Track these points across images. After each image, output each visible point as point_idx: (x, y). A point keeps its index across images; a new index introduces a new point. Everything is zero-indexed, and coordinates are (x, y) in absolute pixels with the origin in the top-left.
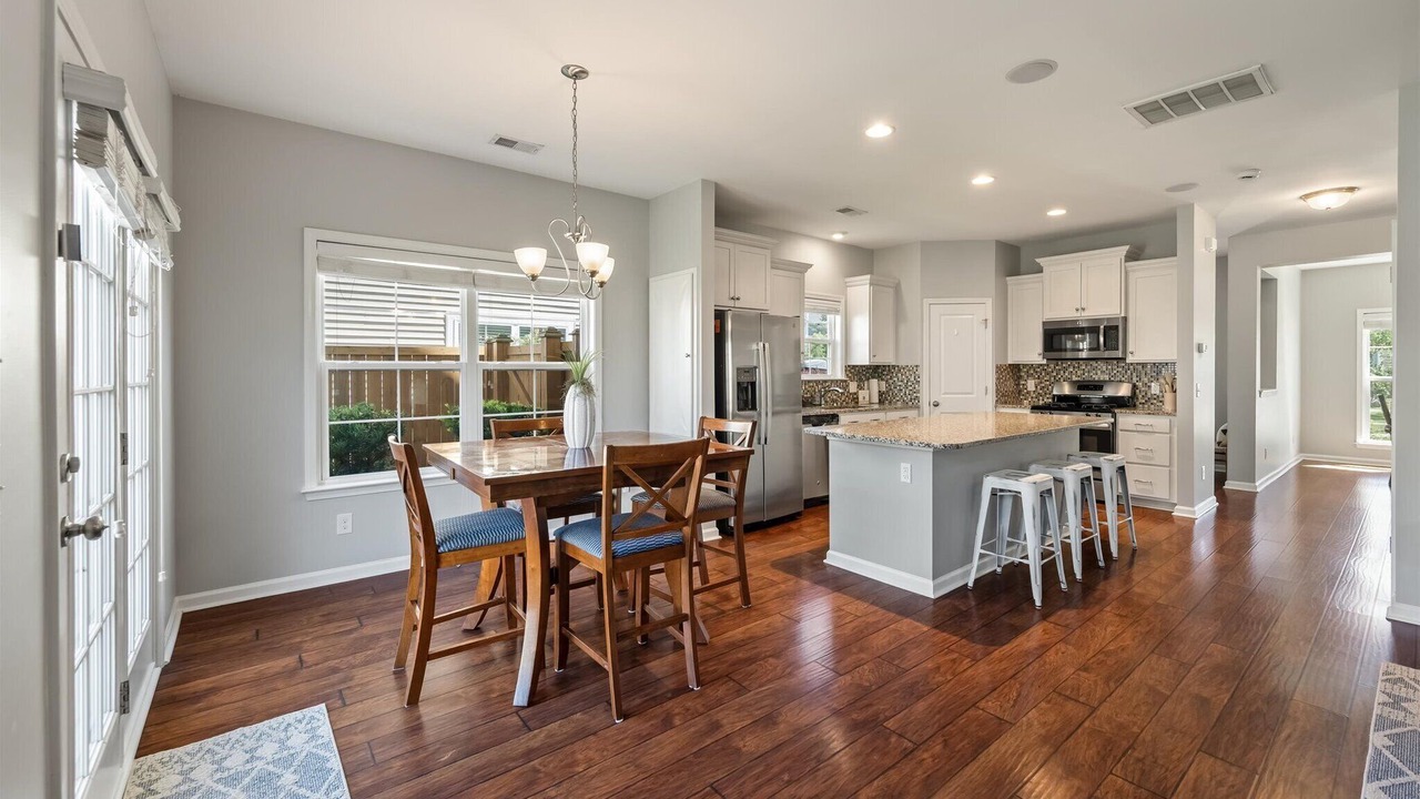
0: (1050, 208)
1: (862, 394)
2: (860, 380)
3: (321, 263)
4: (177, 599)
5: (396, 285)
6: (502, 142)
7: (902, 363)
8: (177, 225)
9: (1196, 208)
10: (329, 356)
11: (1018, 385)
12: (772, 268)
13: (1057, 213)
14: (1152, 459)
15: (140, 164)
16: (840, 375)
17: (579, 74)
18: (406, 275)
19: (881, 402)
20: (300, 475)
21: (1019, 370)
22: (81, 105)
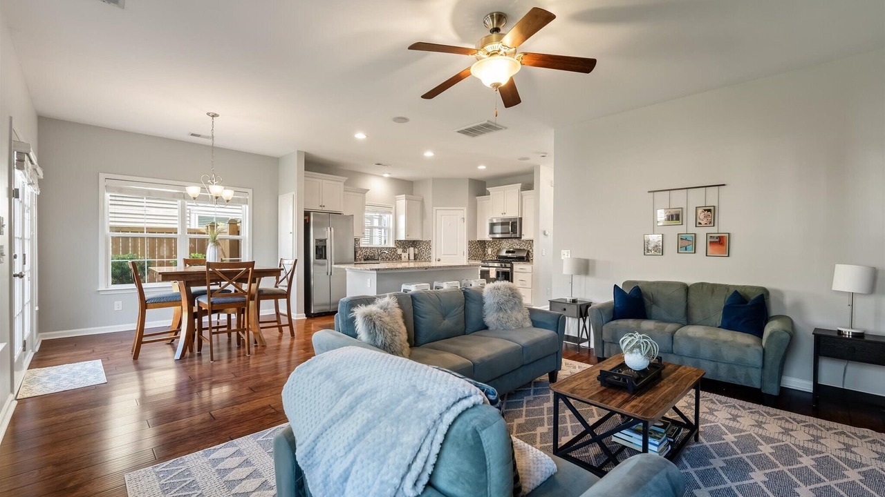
0: (479, 165)
1: (403, 255)
2: (405, 248)
3: (108, 188)
4: (40, 334)
5: (145, 200)
6: (192, 135)
7: (424, 240)
8: (41, 176)
9: (542, 167)
10: (111, 231)
11: (484, 251)
12: (345, 191)
13: (482, 167)
14: (525, 285)
15: (31, 161)
16: (392, 245)
17: (214, 116)
18: (149, 195)
19: (415, 259)
20: (97, 283)
21: (485, 244)
22: (17, 152)
